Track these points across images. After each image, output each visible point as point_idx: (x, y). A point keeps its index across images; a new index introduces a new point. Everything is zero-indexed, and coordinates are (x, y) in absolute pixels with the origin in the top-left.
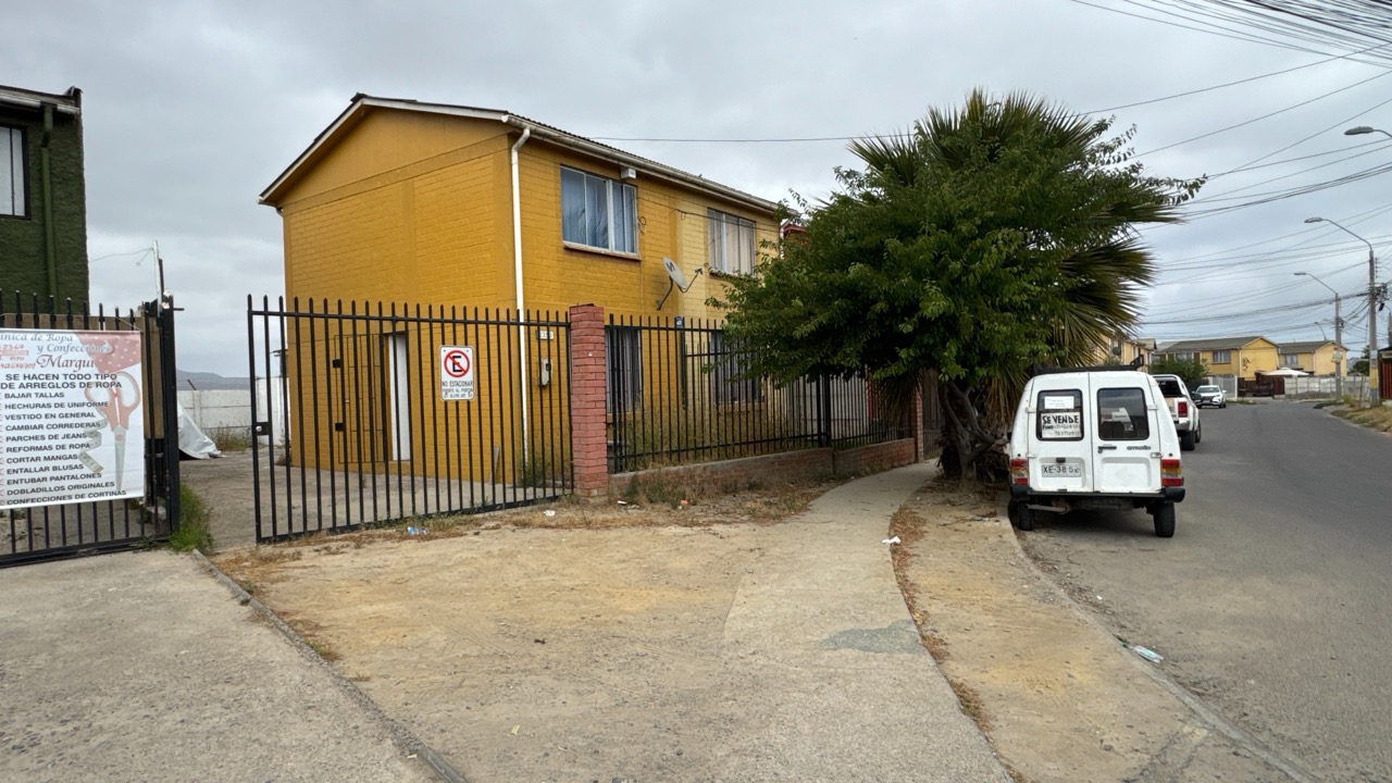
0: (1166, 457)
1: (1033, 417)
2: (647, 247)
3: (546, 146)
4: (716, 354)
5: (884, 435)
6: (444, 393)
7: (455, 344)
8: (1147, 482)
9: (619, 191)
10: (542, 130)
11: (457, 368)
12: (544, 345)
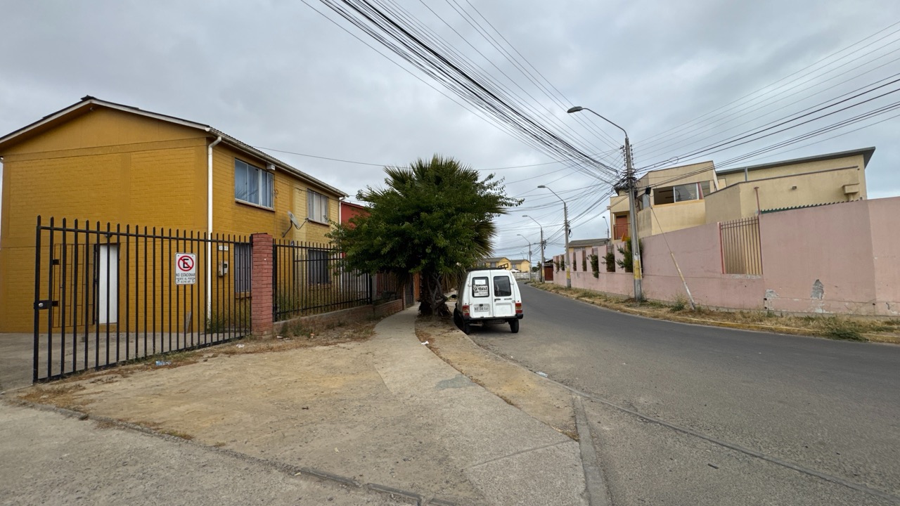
0: (517, 302)
1: (471, 288)
2: (278, 205)
3: (229, 147)
4: (310, 261)
5: (389, 298)
6: (177, 280)
7: (185, 252)
8: (510, 312)
9: (265, 176)
10: (228, 139)
11: (186, 266)
12: (220, 254)
